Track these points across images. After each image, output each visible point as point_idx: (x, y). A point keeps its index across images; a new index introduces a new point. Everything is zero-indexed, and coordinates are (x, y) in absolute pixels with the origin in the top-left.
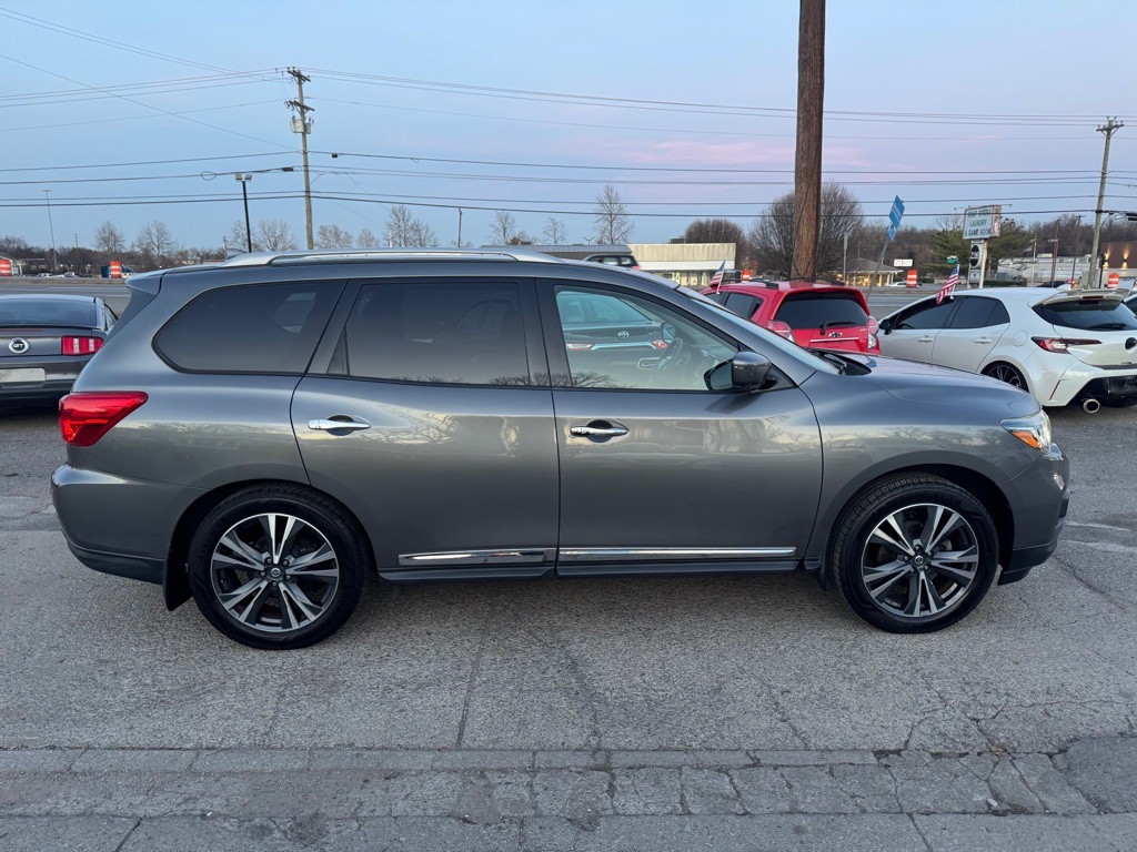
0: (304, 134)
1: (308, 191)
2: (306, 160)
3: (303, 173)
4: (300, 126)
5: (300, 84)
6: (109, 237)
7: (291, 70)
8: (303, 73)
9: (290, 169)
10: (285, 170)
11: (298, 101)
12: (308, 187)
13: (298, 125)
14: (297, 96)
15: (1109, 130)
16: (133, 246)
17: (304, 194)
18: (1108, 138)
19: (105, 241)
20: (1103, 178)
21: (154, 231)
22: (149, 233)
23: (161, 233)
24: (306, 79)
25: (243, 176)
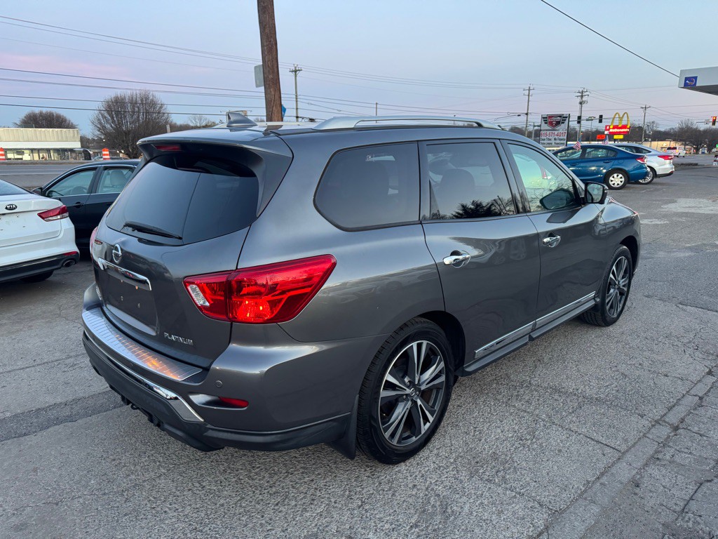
15: (296, 71)
18: (296, 76)
20: (297, 99)
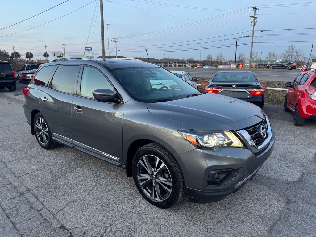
0: (254, 26)
1: (252, 43)
2: (253, 33)
3: (252, 37)
4: (253, 23)
5: (255, 11)
6: (210, 57)
7: (253, 7)
8: (256, 8)
9: (248, 36)
10: (247, 37)
11: (254, 16)
12: (252, 41)
13: (252, 23)
14: (254, 14)
16: (215, 59)
17: (251, 43)
19: (209, 58)
21: (220, 55)
22: (218, 56)
23: (221, 56)
24: (257, 9)
25: (237, 39)
